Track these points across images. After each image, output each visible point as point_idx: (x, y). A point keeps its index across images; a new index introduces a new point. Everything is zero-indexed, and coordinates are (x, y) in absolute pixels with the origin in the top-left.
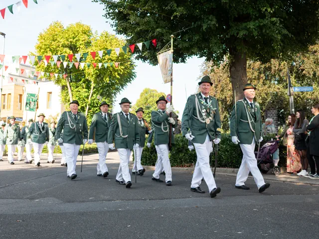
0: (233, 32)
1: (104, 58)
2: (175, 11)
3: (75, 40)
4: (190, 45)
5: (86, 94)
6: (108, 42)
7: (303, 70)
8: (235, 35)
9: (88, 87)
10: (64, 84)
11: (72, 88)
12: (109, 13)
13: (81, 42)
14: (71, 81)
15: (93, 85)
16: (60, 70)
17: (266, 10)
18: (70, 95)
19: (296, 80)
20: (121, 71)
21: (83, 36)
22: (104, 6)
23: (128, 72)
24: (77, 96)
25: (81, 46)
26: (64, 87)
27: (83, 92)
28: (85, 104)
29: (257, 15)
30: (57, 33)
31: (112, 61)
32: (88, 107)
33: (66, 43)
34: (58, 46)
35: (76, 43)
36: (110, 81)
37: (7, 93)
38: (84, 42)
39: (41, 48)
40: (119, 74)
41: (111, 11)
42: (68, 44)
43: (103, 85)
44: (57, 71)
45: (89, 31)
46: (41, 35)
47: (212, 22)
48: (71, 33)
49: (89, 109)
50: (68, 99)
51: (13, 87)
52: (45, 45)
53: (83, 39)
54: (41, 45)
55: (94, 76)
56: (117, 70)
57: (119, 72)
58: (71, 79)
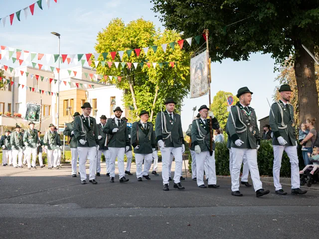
0: (295, 21)
1: (167, 58)
3: (136, 39)
5: (150, 98)
9: (152, 91)
10: (127, 88)
11: (136, 92)
13: (143, 41)
14: (135, 85)
15: (157, 88)
16: (122, 73)
18: (134, 100)
20: (186, 72)
21: (145, 34)
24: (140, 101)
25: (143, 46)
26: (127, 91)
27: (147, 96)
28: (149, 109)
30: (116, 32)
31: (177, 60)
32: (152, 112)
33: (127, 42)
34: (119, 46)
35: (137, 42)
36: (175, 82)
37: (69, 98)
38: (146, 40)
39: (101, 49)
40: (184, 76)
41: (160, 3)
42: (129, 43)
44: (119, 74)
45: (151, 28)
46: (100, 34)
48: (132, 31)
49: (154, 114)
50: (131, 103)
51: (75, 92)
52: (105, 45)
53: (145, 37)
54: (100, 46)
55: (158, 78)
56: (182, 71)
57: (184, 73)
58: (134, 82)
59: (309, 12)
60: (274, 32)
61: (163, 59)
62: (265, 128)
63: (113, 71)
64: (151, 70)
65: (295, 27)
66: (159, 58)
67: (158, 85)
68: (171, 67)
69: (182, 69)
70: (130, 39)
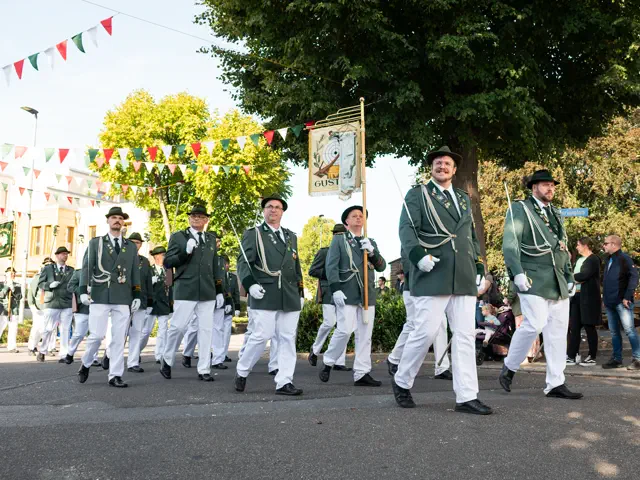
0: (451, 110)
1: (229, 158)
2: (348, 71)
3: (175, 124)
4: (376, 134)
6: (238, 130)
7: (591, 183)
8: (455, 116)
10: (155, 207)
11: (170, 214)
12: (228, 74)
13: (186, 130)
16: (147, 182)
17: (508, 73)
18: (166, 228)
19: (578, 202)
20: (262, 184)
21: (190, 118)
22: (218, 60)
23: (275, 185)
25: (187, 137)
26: (154, 213)
29: (493, 83)
30: (140, 111)
31: (247, 164)
33: (159, 130)
34: (143, 137)
35: (177, 131)
36: (242, 201)
38: (192, 128)
39: (109, 139)
40: (258, 189)
41: (233, 70)
42: (162, 132)
43: (229, 210)
44: (141, 182)
45: (203, 108)
47: (412, 93)
48: (168, 113)
50: (162, 234)
52: (117, 134)
53: (191, 123)
54: (110, 134)
55: (212, 192)
56: (255, 181)
57: (259, 186)
58: (168, 198)
59: (472, 97)
60: (417, 125)
61: (222, 160)
62: (399, 276)
63: (131, 178)
64: (201, 179)
65: (450, 119)
66: (216, 159)
67: (213, 204)
68: (235, 175)
69: (255, 178)
70: (165, 125)
